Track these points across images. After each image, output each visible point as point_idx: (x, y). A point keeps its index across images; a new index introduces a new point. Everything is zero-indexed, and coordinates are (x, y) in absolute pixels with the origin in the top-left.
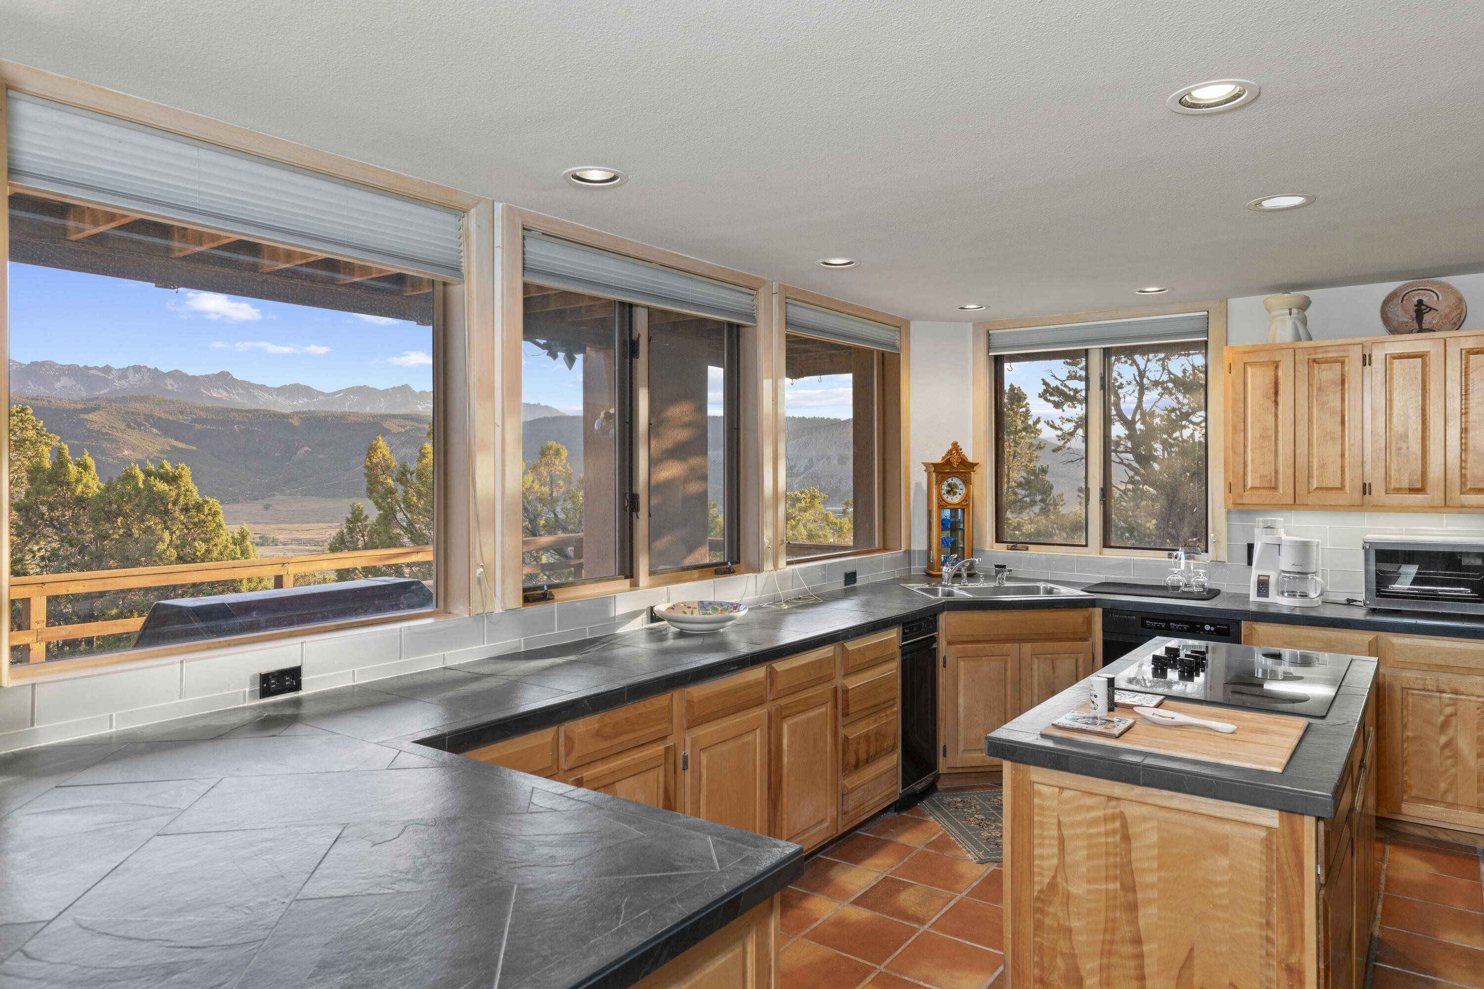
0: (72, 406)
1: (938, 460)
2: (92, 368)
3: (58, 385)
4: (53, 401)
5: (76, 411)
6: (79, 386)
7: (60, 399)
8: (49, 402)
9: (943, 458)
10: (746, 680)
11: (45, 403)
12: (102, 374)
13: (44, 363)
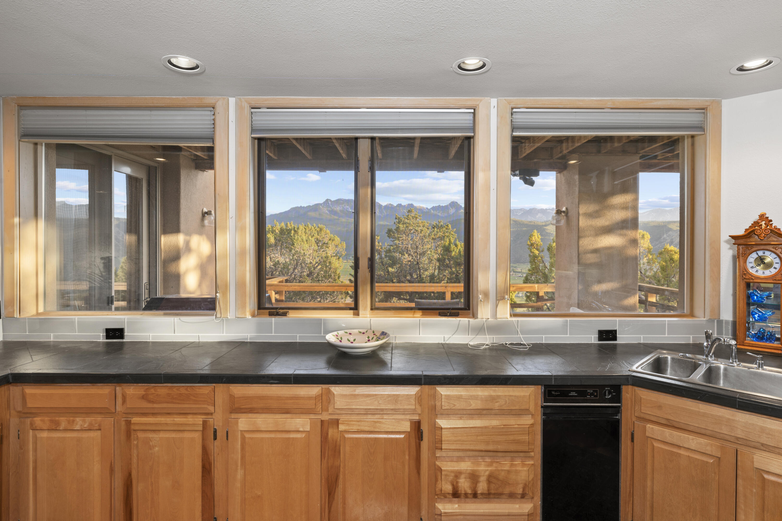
0: (541, 224)
1: (741, 232)
2: (548, 209)
3: (537, 217)
4: (536, 222)
5: (543, 225)
6: (544, 216)
7: (538, 222)
8: (534, 223)
9: (746, 230)
10: (298, 393)
11: (533, 223)
12: (551, 211)
13: (533, 209)
